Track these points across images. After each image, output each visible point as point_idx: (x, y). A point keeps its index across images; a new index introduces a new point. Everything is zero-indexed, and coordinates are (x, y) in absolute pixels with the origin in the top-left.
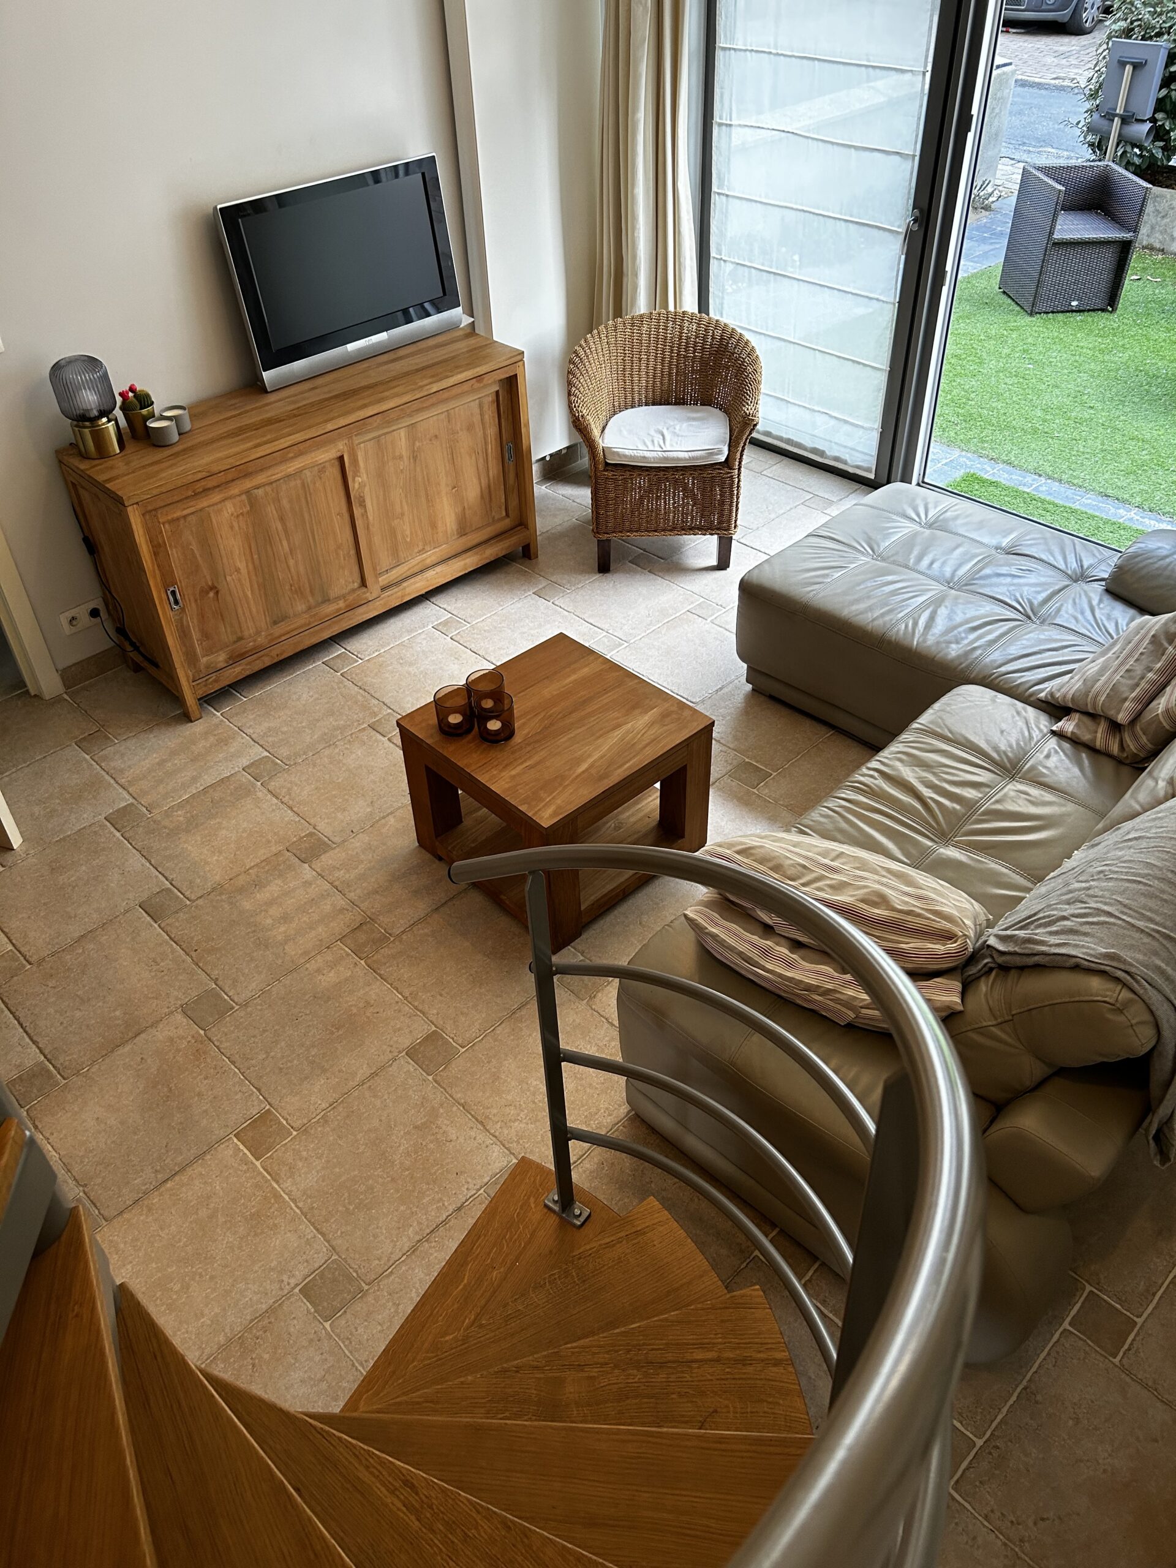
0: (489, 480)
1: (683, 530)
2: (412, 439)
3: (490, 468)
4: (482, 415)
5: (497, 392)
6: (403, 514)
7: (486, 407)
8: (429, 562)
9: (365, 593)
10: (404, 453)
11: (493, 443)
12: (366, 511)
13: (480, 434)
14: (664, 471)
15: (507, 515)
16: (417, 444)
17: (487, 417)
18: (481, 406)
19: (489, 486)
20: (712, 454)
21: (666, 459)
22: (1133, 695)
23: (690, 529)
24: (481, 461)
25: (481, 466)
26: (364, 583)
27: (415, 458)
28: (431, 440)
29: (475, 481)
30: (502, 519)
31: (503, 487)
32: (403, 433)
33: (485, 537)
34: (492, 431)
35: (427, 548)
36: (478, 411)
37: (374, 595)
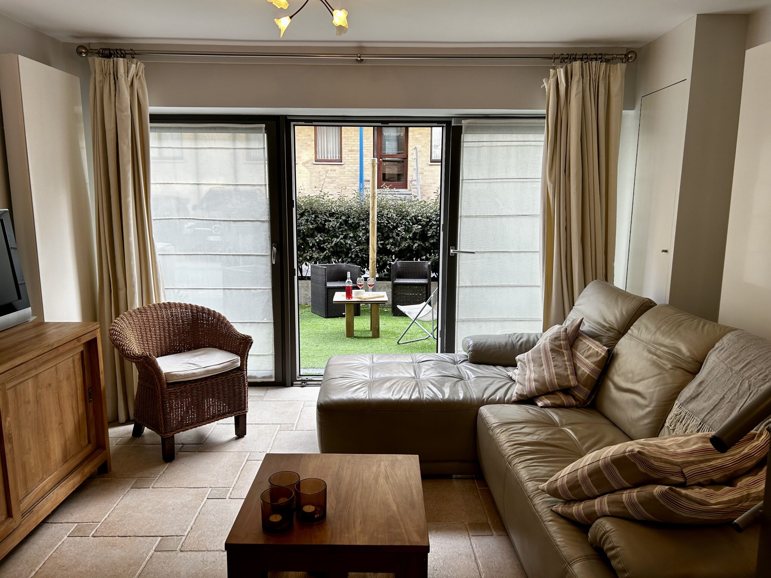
0: (79, 417)
1: (219, 416)
2: (37, 387)
3: (79, 406)
4: (74, 368)
5: (82, 352)
6: (30, 450)
7: (76, 363)
8: (47, 488)
9: (11, 523)
10: (31, 399)
11: (80, 389)
12: (13, 447)
13: (73, 382)
14: (204, 380)
15: (89, 442)
16: (39, 391)
17: (76, 369)
18: (73, 361)
19: (79, 421)
20: (234, 363)
21: (208, 372)
22: (569, 373)
23: (223, 415)
24: (74, 402)
25: (74, 406)
26: (9, 514)
27: (38, 402)
28: (46, 388)
29: (72, 418)
30: (86, 446)
31: (86, 422)
32: (30, 383)
33: (79, 461)
34: (79, 380)
35: (45, 476)
36: (72, 365)
37: (17, 524)
